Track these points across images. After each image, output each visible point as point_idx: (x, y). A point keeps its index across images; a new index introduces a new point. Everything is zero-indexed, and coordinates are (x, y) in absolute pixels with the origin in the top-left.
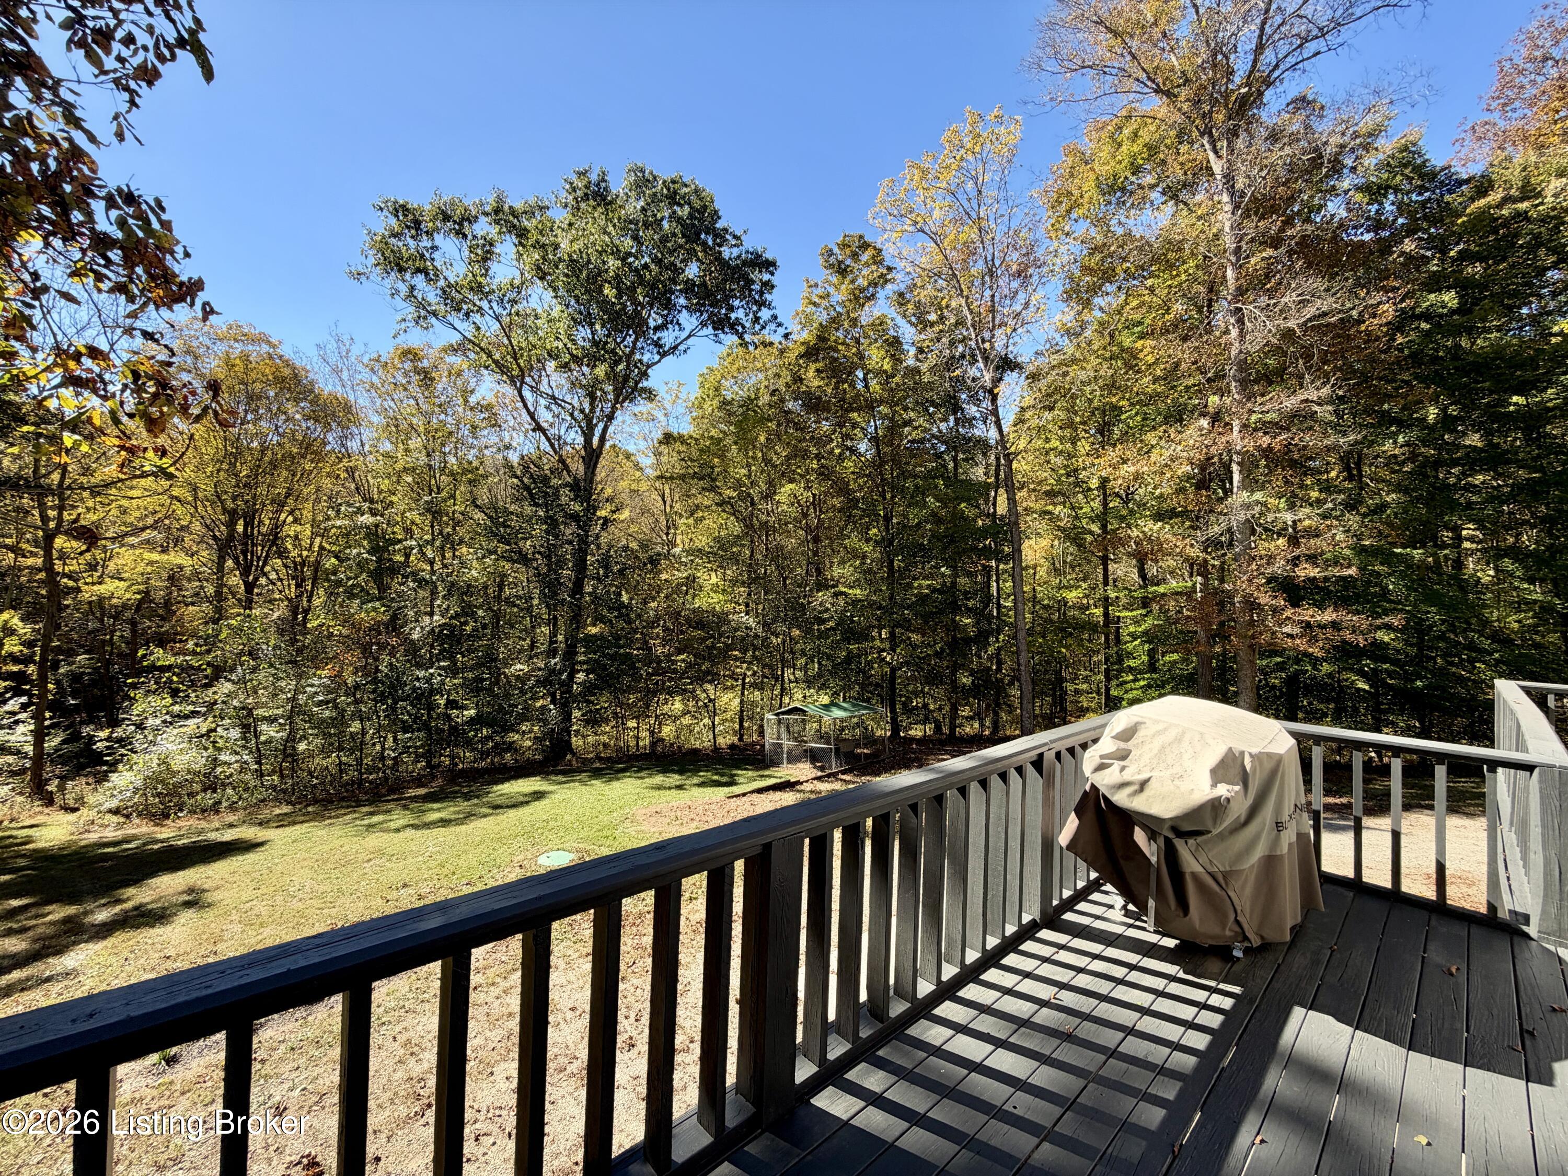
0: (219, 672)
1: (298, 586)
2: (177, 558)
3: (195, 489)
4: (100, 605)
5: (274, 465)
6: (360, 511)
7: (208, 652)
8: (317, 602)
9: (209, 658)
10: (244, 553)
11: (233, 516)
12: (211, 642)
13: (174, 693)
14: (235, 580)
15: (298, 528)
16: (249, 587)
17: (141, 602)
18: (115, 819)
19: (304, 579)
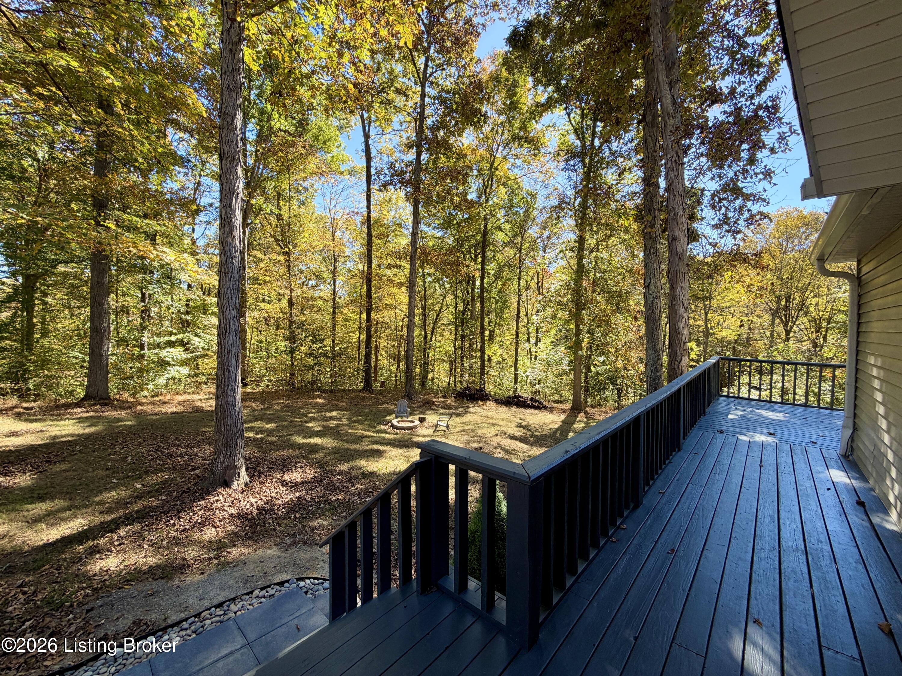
1: (817, 331)
4: (721, 341)
10: (785, 315)
11: (779, 298)
14: (780, 329)
15: (816, 299)
16: (788, 332)
17: (737, 340)
19: (820, 328)
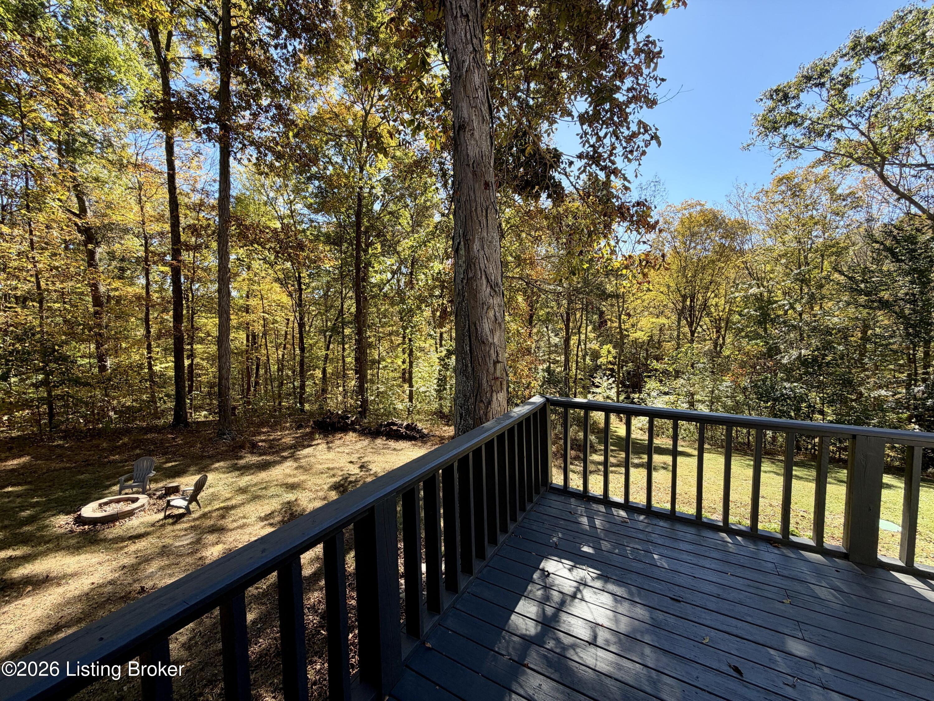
0: (678, 374)
1: (717, 332)
2: (662, 320)
3: (669, 287)
4: (635, 341)
5: (704, 268)
6: (751, 286)
7: (673, 363)
8: (728, 340)
9: (674, 366)
10: (690, 315)
11: (684, 297)
12: (675, 360)
13: (661, 381)
14: (686, 330)
15: (716, 299)
16: (693, 333)
17: (649, 341)
18: (641, 432)
19: (720, 328)
